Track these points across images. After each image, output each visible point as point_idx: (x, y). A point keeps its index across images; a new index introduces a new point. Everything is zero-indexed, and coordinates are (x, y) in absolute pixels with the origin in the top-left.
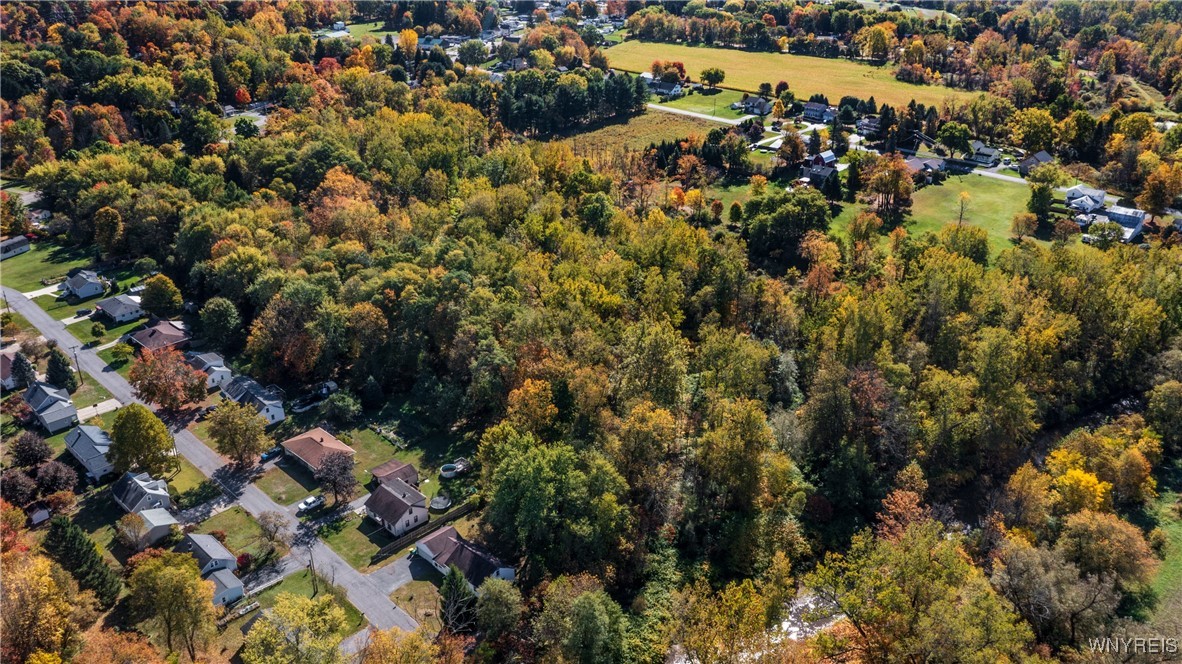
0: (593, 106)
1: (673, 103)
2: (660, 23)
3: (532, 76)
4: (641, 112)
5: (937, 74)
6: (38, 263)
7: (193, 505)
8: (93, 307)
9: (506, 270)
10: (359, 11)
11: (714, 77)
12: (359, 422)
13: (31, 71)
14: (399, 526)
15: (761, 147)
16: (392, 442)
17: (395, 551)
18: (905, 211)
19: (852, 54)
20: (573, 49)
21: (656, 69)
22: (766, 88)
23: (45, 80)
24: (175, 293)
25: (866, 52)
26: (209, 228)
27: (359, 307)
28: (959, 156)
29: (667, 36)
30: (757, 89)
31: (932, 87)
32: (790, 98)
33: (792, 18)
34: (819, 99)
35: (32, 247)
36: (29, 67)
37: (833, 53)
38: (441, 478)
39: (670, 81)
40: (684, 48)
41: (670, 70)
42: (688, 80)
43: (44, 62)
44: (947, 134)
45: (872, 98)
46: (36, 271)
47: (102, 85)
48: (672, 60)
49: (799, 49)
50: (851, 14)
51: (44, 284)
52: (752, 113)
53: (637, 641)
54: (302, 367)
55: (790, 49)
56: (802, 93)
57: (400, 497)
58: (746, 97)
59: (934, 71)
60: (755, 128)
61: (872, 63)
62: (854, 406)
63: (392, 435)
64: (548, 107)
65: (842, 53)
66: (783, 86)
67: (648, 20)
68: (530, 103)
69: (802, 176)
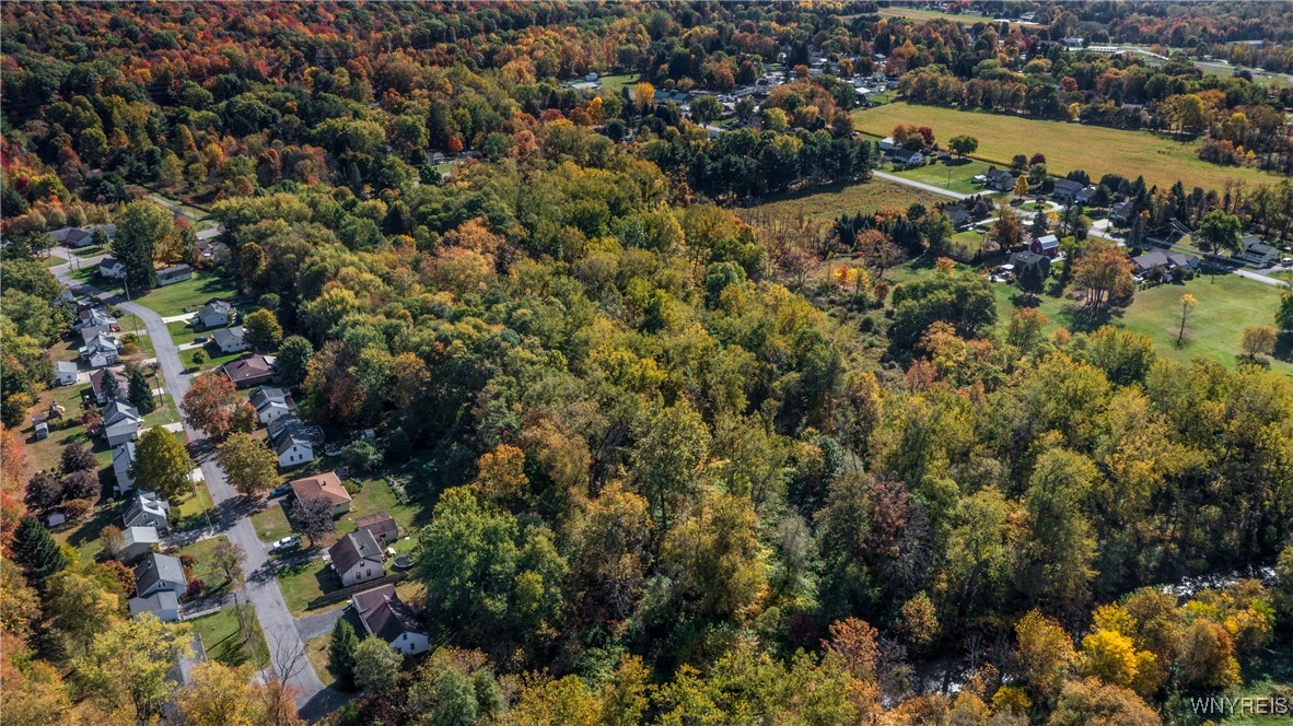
0: (805, 173)
1: (908, 173)
2: (934, 83)
3: (744, 136)
4: (863, 180)
5: (1251, 154)
6: (191, 291)
7: (187, 529)
8: (209, 337)
11: (965, 146)
12: (374, 472)
13: (269, 111)
15: (981, 227)
16: (398, 496)
18: (1115, 313)
19: (1157, 127)
20: (816, 109)
21: (899, 134)
22: (1020, 160)
24: (275, 329)
25: (1175, 127)
26: (326, 269)
27: (402, 358)
28: (1224, 253)
29: (941, 99)
30: (1009, 161)
31: (1242, 169)
32: (1041, 172)
33: (1100, 82)
34: (1080, 178)
35: (194, 275)
36: (267, 108)
37: (1134, 123)
39: (912, 148)
41: (914, 136)
42: (936, 148)
43: (284, 103)
44: (1207, 225)
45: (1140, 179)
46: (187, 298)
47: (320, 126)
48: (919, 125)
49: (1092, 118)
50: (1171, 78)
51: (185, 311)
52: (993, 188)
54: (346, 412)
55: (1082, 117)
56: (1057, 167)
57: (358, 547)
58: (992, 168)
59: (1246, 151)
60: (981, 205)
61: (1177, 138)
63: (401, 490)
64: (749, 170)
65: (1145, 125)
66: (1039, 159)
67: (921, 80)
68: (728, 165)
69: (1007, 262)
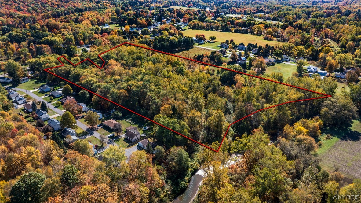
0: (179, 46)
1: (201, 45)
2: (198, 24)
3: (162, 38)
4: (192, 48)
5: (275, 38)
6: (32, 84)
7: (82, 136)
8: (49, 94)
9: (158, 82)
10: (112, 21)
11: (213, 39)
12: (121, 119)
13: (23, 36)
14: (134, 139)
15: (225, 56)
16: (130, 123)
17: (133, 145)
18: (264, 72)
19: (252, 33)
20: (173, 31)
21: (197, 36)
22: (227, 41)
23: (27, 38)
24: (71, 89)
25: (256, 32)
26: (79, 73)
27: (121, 91)
28: (280, 59)
29: (200, 28)
30: (225, 42)
31: (274, 41)
32: (234, 44)
33: (235, 23)
34: (242, 44)
35: (30, 80)
37: (246, 32)
38: (143, 130)
39: (200, 40)
40: (205, 31)
41: (201, 36)
42: (206, 39)
43: (26, 34)
44: (276, 52)
45: (256, 44)
46: (31, 86)
47: (43, 39)
48: (201, 34)
49: (237, 31)
50: (252, 22)
51: (34, 89)
52: (223, 48)
53: (192, 164)
54: (106, 106)
55: (235, 31)
56: (237, 43)
58: (222, 43)
59: (274, 37)
60: (224, 51)
61: (257, 35)
62: (246, 113)
63: (130, 121)
64: (167, 45)
65: (249, 33)
66: (232, 41)
67: (195, 23)
68: (162, 44)
69: (236, 63)
